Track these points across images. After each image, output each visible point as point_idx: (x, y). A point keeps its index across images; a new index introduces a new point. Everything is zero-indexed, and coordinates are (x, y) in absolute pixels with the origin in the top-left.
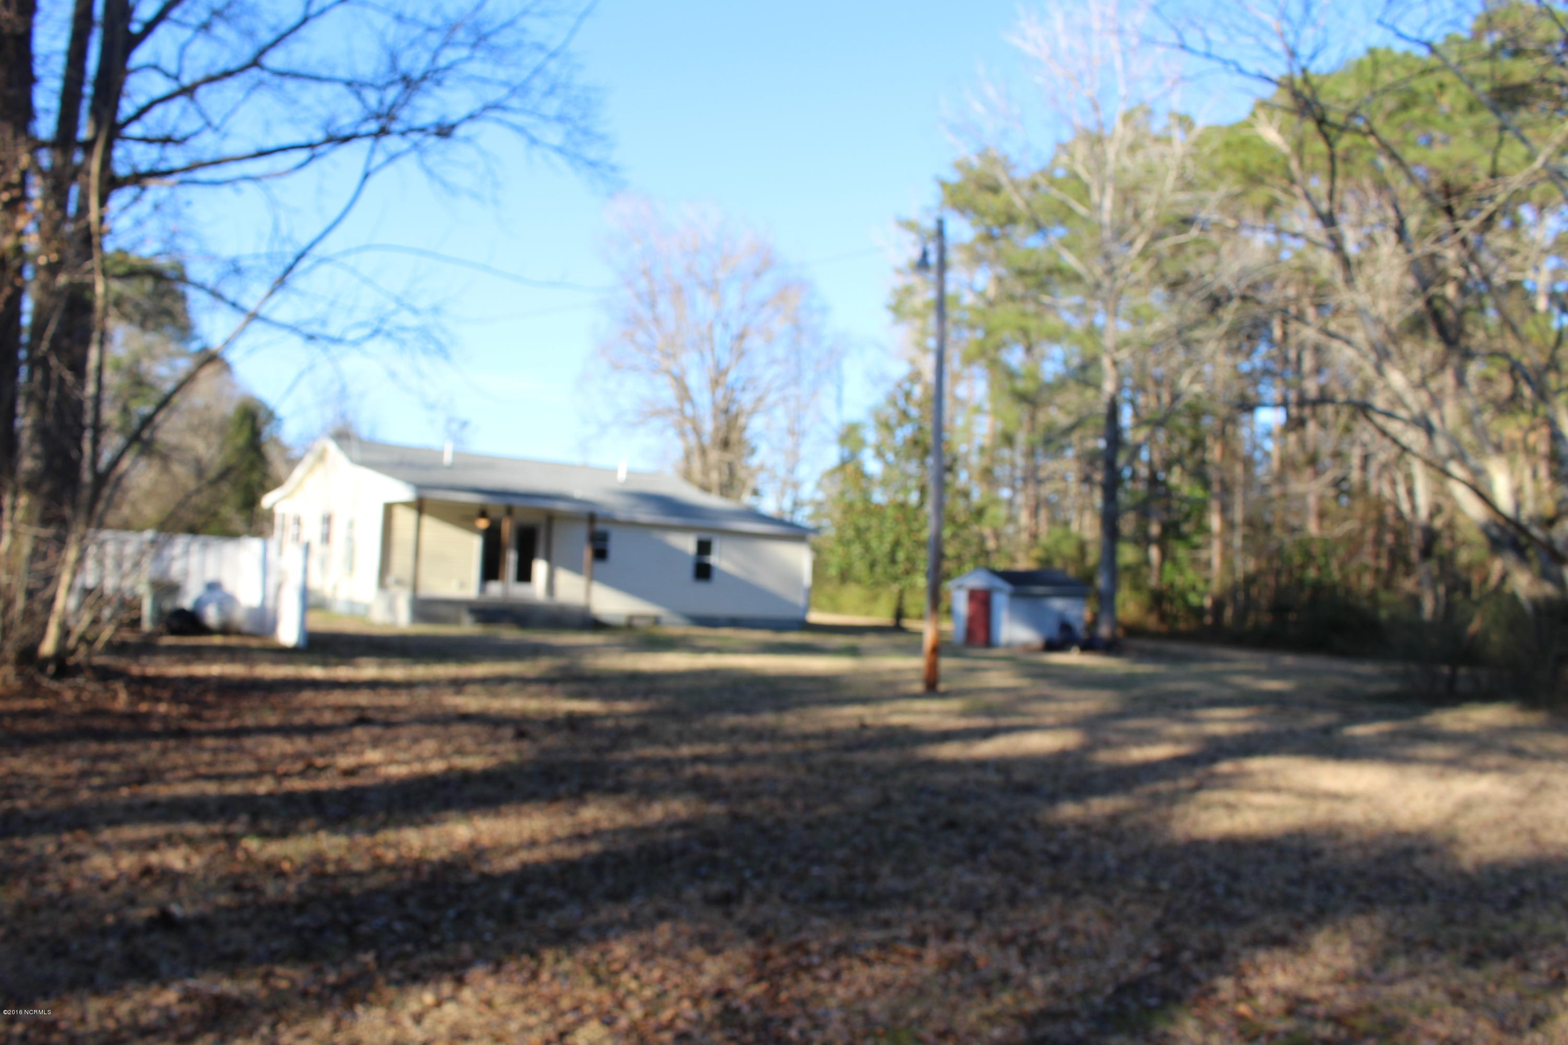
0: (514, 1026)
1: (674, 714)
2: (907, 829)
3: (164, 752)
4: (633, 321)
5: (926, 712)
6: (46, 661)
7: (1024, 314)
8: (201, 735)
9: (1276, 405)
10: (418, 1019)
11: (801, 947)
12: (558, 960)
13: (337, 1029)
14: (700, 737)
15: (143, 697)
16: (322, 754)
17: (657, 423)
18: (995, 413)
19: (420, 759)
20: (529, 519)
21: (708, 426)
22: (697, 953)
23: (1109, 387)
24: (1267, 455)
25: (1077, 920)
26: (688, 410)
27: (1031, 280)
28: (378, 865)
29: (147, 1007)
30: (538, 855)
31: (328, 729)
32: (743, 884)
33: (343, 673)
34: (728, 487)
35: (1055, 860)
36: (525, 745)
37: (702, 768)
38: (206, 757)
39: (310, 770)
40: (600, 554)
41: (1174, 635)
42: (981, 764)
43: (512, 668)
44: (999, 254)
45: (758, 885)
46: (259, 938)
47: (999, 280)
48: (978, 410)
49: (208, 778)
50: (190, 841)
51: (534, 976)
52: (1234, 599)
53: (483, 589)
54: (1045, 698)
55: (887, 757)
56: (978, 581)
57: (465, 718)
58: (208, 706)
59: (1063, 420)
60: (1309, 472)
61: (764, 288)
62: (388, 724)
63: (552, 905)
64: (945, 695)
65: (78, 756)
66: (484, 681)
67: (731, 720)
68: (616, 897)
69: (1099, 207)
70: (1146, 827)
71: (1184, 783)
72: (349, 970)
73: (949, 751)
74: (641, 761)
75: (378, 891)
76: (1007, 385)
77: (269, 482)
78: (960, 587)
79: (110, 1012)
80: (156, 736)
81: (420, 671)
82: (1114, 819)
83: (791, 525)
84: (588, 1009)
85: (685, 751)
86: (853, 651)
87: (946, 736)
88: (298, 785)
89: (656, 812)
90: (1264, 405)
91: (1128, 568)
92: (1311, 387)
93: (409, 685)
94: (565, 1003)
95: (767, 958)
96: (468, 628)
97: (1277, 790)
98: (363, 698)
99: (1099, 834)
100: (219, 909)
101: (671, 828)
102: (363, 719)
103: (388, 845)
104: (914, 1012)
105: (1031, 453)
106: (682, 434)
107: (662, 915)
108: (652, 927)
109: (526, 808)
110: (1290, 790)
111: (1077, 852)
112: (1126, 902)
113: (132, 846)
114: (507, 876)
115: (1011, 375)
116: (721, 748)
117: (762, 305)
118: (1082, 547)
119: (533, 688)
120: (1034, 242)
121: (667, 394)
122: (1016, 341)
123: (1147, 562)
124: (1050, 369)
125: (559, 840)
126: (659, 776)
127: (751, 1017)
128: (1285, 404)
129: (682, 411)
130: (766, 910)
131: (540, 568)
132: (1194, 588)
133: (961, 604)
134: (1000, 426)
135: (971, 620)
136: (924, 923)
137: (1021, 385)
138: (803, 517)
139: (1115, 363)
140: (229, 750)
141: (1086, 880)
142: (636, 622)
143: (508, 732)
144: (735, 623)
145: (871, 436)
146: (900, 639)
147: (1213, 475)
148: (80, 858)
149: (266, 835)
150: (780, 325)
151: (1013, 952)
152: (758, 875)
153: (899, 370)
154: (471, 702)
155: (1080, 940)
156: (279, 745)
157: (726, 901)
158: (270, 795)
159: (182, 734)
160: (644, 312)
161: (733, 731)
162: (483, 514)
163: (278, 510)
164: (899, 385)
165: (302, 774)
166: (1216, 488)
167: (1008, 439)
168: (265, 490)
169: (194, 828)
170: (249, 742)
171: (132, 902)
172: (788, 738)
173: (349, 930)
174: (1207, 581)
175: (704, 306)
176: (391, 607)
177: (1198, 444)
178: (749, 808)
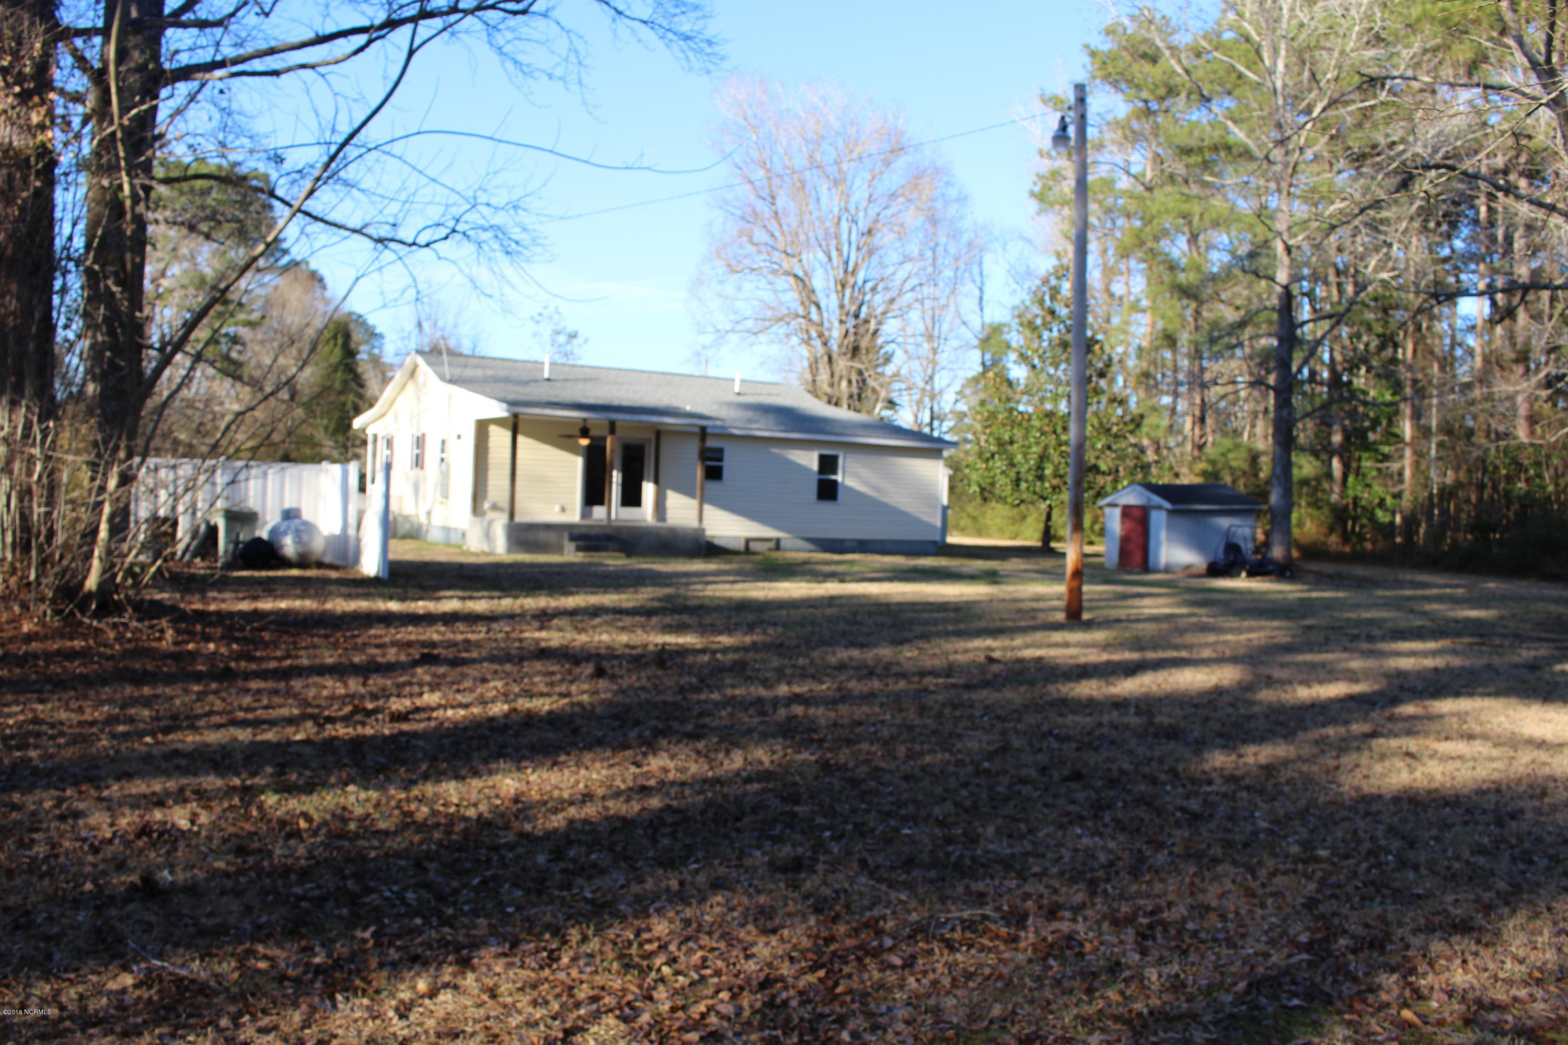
0: (515, 1021)
1: (779, 647)
2: (1023, 781)
3: (201, 696)
4: (750, 218)
5: (1066, 645)
6: (90, 595)
7: (1188, 198)
8: (247, 676)
9: (1481, 294)
10: (403, 1011)
11: (874, 927)
12: (585, 939)
13: (306, 1024)
14: (803, 675)
15: (192, 635)
16: (374, 697)
17: (781, 329)
18: (1153, 309)
19: (483, 702)
20: (635, 436)
21: (836, 333)
22: (748, 933)
23: (1282, 276)
24: (1470, 352)
25: (1211, 896)
26: (814, 316)
27: (1195, 159)
28: (408, 822)
29: (99, 991)
30: (590, 811)
31: (389, 669)
32: (819, 846)
33: (421, 606)
34: (858, 399)
35: (1195, 818)
36: (602, 684)
37: (798, 710)
38: (247, 700)
39: (359, 713)
40: (714, 473)
41: (1359, 558)
42: (1120, 704)
43: (609, 599)
44: (1156, 130)
45: (835, 848)
46: (249, 909)
47: (1158, 160)
48: (1136, 307)
49: (244, 724)
50: (202, 795)
51: (553, 957)
52: (1430, 515)
53: (585, 514)
54: (1204, 628)
55: (1013, 696)
56: (1132, 497)
57: (543, 654)
58: (266, 645)
59: (1231, 316)
60: (1519, 370)
61: (894, 178)
62: (455, 663)
63: (590, 871)
64: (1089, 625)
65: (109, 701)
66: (572, 613)
67: (843, 654)
68: (668, 862)
69: (1271, 72)
70: (1308, 780)
71: (1357, 728)
72: (341, 948)
73: (1087, 689)
74: (731, 701)
75: (398, 855)
76: (1167, 279)
77: (363, 403)
78: (1112, 505)
79: (54, 999)
80: (198, 677)
81: (506, 604)
82: (1269, 769)
83: (929, 438)
84: (608, 1000)
85: (783, 690)
86: (992, 577)
87: (1084, 672)
88: (341, 731)
89: (736, 761)
90: (1466, 293)
91: (1305, 482)
92: (1523, 272)
93: (489, 618)
94: (583, 993)
95: (829, 940)
96: (570, 555)
97: (1470, 737)
98: (434, 634)
99: (1248, 788)
100: (214, 874)
101: (748, 780)
102: (428, 659)
103: (420, 800)
104: (997, 1010)
105: (1197, 354)
106: (807, 342)
107: (717, 885)
108: (702, 900)
109: (587, 757)
110: (1485, 737)
111: (1222, 809)
112: (1273, 874)
113: (137, 802)
114: (550, 835)
115: (1173, 267)
116: (824, 687)
117: (893, 196)
118: (1254, 458)
119: (627, 621)
120: (1198, 115)
121: (791, 299)
122: (1178, 230)
123: (1329, 476)
124: (1217, 260)
125: (617, 794)
126: (749, 719)
127: (799, 1012)
128: (1490, 292)
129: (807, 317)
130: (840, 880)
131: (648, 490)
132: (1382, 504)
133: (1115, 522)
134: (1160, 325)
135: (1125, 541)
136: (1027, 896)
137: (1182, 278)
138: (943, 430)
139: (1288, 249)
140: (276, 692)
141: (1228, 845)
142: (754, 546)
143: (588, 669)
144: (864, 546)
145: (1016, 338)
146: (1048, 563)
147: (1405, 375)
148: (77, 815)
149: (287, 789)
150: (913, 218)
151: (1129, 934)
152: (837, 838)
153: (1045, 264)
154: (553, 638)
155: (1213, 920)
156: (332, 686)
157: (796, 866)
158: (307, 742)
159: (226, 675)
160: (762, 207)
161: (842, 667)
162: (585, 432)
163: (370, 432)
164: (1045, 281)
165: (346, 719)
166: (1408, 391)
167: (1170, 340)
168: (358, 411)
169: (212, 782)
170: (297, 684)
171: (121, 866)
172: (904, 675)
173: (354, 901)
174: (1398, 496)
175: (830, 201)
176: (488, 535)
177: (1388, 341)
178: (844, 756)
